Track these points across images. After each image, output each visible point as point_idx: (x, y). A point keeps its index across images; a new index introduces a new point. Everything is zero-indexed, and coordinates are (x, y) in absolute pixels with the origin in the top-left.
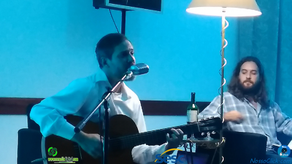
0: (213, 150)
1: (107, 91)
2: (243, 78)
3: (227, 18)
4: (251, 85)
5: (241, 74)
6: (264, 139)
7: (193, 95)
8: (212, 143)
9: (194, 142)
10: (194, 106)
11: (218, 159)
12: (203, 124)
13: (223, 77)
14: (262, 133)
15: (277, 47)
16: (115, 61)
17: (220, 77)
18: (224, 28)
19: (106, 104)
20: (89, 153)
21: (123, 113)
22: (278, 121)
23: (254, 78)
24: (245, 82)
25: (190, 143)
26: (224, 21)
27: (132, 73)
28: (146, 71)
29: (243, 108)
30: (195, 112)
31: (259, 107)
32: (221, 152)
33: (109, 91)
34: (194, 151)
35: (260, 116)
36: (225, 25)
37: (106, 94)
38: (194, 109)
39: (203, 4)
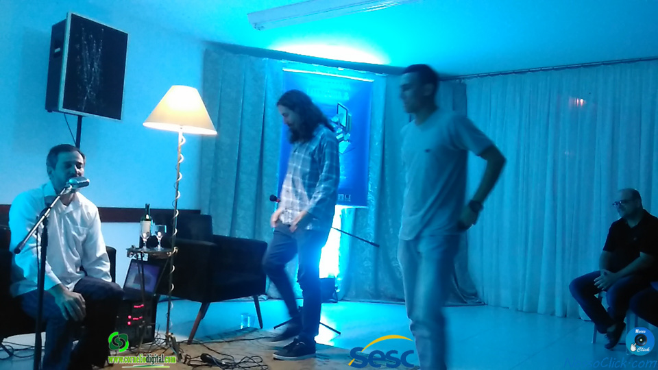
0: (166, 259)
3: (184, 135)
8: (163, 253)
9: (145, 252)
10: (148, 217)
11: (169, 268)
13: (177, 190)
16: (60, 172)
17: (175, 190)
18: (181, 144)
25: (141, 253)
26: (181, 137)
30: (149, 223)
32: (172, 262)
34: (145, 259)
36: (182, 141)
38: (147, 220)
39: (161, 119)
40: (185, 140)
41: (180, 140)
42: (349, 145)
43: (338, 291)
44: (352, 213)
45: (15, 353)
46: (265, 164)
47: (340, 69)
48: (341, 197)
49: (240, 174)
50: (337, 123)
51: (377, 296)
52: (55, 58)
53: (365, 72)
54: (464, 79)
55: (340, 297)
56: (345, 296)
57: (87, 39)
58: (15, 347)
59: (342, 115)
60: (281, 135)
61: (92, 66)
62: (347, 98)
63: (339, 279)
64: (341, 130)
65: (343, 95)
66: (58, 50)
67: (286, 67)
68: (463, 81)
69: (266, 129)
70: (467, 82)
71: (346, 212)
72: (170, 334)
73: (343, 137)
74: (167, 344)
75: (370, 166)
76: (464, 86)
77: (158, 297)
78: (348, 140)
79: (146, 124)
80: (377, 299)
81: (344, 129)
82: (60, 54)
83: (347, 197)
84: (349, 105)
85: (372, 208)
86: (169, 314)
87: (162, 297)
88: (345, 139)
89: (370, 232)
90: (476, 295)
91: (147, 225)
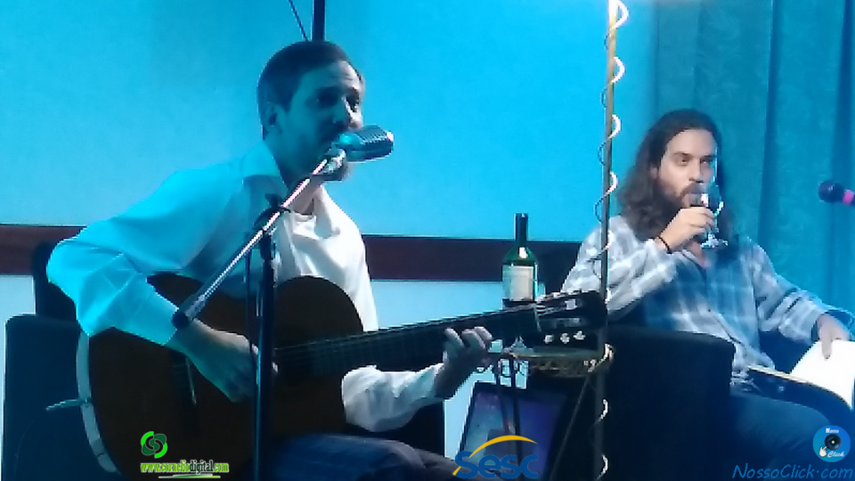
6: (726, 350)
7: (522, 222)
8: (576, 363)
9: (523, 359)
10: (523, 254)
11: (590, 408)
12: (550, 310)
13: (609, 170)
15: (766, 82)
18: (615, 24)
19: (266, 246)
22: (765, 298)
25: (511, 359)
26: (614, 6)
27: (343, 154)
30: (526, 271)
32: (600, 389)
33: (276, 205)
34: (522, 383)
37: (268, 215)
38: (523, 263)
40: (626, 14)
41: (613, 13)
91: (522, 281)
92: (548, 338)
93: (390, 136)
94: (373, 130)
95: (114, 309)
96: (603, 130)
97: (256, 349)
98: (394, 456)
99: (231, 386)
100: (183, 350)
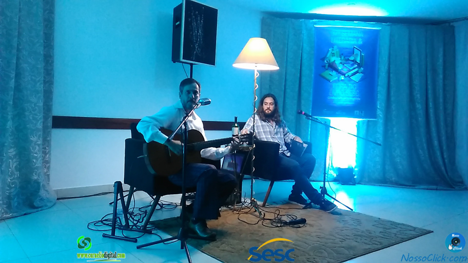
1: (185, 115)
2: (265, 107)
3: (258, 71)
4: (270, 112)
5: (264, 105)
6: (277, 146)
7: (236, 118)
8: (248, 148)
10: (236, 125)
11: (251, 157)
12: (243, 137)
13: (255, 107)
14: (276, 141)
17: (253, 107)
18: (256, 77)
19: (185, 124)
20: (176, 152)
21: (194, 128)
23: (272, 107)
24: (266, 110)
26: (256, 72)
27: (200, 104)
28: (209, 103)
29: (265, 125)
30: (237, 129)
31: (274, 124)
32: (253, 153)
33: (187, 115)
35: (275, 130)
36: (257, 75)
37: (186, 117)
38: (236, 127)
39: (244, 61)
40: (258, 74)
41: (256, 74)
42: (362, 76)
43: (355, 177)
44: (365, 124)
45: (164, 206)
46: (302, 92)
47: (355, 22)
48: (357, 113)
49: (286, 99)
50: (353, 61)
51: (384, 181)
52: (177, 29)
53: (374, 23)
54: (452, 22)
55: (357, 182)
56: (360, 181)
57: (194, 15)
58: (164, 203)
59: (357, 54)
60: (313, 72)
61: (198, 32)
62: (360, 42)
63: (356, 169)
64: (356, 66)
65: (358, 41)
66: (178, 23)
67: (316, 24)
68: (452, 24)
69: (303, 68)
70: (455, 24)
71: (361, 124)
72: (253, 199)
73: (358, 71)
74: (251, 205)
75: (378, 90)
76: (453, 27)
77: (243, 176)
78: (362, 73)
79: (235, 65)
80: (385, 184)
81: (358, 64)
82: (180, 25)
83: (362, 112)
84: (361, 47)
85: (380, 121)
86: (252, 186)
87: (246, 176)
88: (360, 72)
89: (380, 137)
90: (462, 182)
91: (236, 130)
92: (241, 143)
93: (210, 100)
94: (206, 99)
95: (152, 136)
96: (254, 99)
97: (183, 144)
98: (210, 167)
99: (178, 153)
100: (167, 145)
